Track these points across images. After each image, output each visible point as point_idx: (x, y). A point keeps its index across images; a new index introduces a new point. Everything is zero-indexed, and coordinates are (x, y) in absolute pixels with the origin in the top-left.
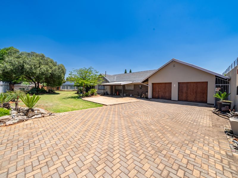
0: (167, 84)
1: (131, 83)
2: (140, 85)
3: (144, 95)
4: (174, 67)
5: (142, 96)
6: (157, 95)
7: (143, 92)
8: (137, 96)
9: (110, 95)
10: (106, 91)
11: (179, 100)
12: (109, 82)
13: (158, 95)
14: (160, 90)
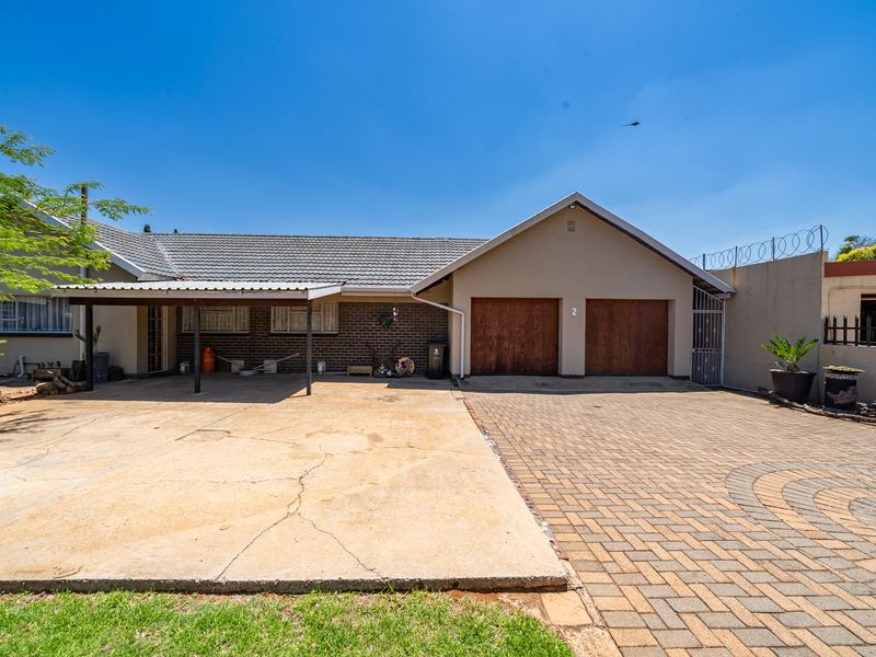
0: (538, 307)
1: (337, 290)
2: (392, 305)
3: (404, 359)
4: (570, 230)
5: (399, 368)
6: (493, 358)
7: (399, 343)
8: (368, 369)
9: (140, 377)
10: (99, 347)
11: (588, 373)
12: (135, 279)
13: (498, 357)
14: (506, 334)
